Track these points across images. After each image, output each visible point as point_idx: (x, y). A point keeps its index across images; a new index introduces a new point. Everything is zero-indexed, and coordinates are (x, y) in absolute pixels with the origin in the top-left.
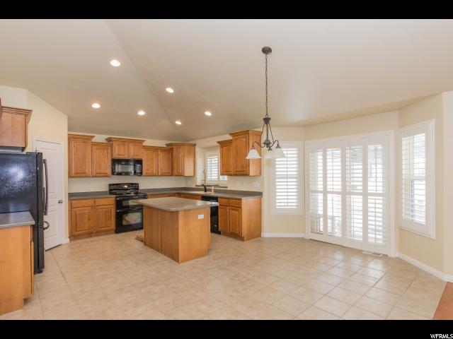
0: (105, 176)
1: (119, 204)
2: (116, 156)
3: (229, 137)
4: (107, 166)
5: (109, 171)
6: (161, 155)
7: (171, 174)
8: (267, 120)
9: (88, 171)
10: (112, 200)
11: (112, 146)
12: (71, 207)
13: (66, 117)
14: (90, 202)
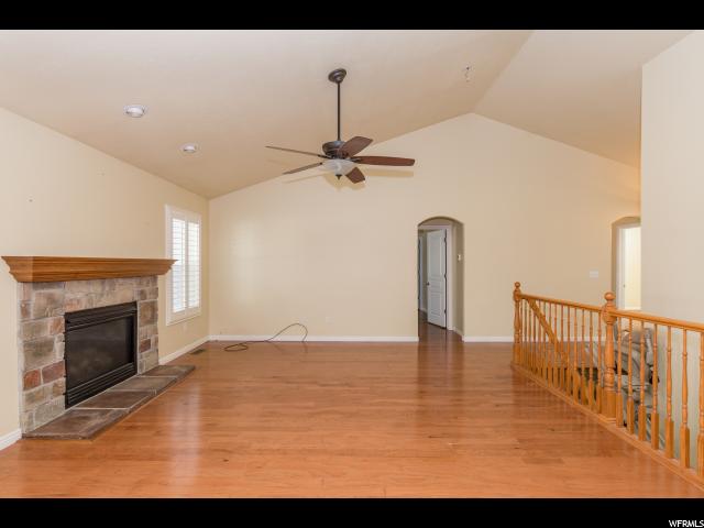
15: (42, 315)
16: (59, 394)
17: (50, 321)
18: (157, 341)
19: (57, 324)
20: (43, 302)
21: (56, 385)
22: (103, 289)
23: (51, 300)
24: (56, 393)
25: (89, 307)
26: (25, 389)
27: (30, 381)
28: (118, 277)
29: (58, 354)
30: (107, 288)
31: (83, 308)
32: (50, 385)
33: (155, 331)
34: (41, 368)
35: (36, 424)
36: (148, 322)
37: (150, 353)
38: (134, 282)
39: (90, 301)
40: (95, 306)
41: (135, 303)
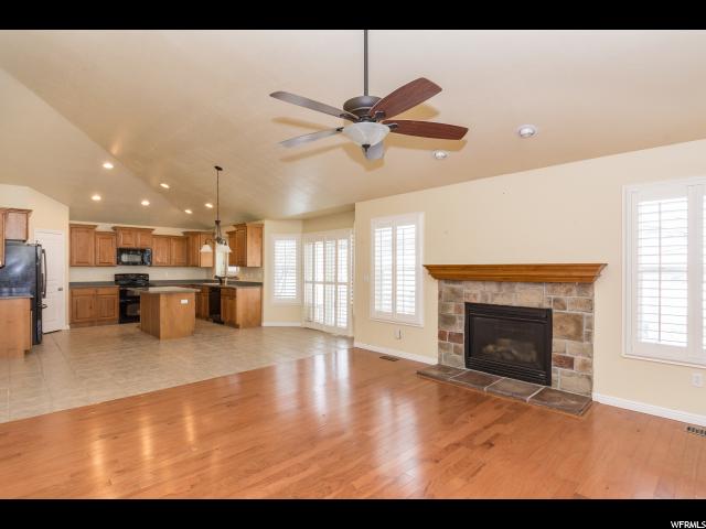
0: (109, 265)
1: (123, 294)
2: (121, 245)
3: (234, 229)
4: (112, 256)
5: (114, 261)
6: (174, 244)
7: (187, 265)
8: (217, 222)
9: (91, 260)
10: (115, 290)
11: (116, 235)
12: (72, 295)
13: (67, 208)
14: (92, 291)
15: (448, 299)
16: (459, 354)
17: (453, 304)
18: (587, 366)
19: (459, 309)
20: (449, 292)
21: (457, 347)
22: (499, 290)
23: (453, 291)
24: (456, 351)
25: (484, 302)
26: (439, 338)
27: (442, 336)
29: (458, 328)
31: (479, 302)
32: (453, 344)
33: (586, 352)
34: (448, 332)
35: (444, 363)
36: (569, 337)
37: (572, 375)
38: (544, 288)
39: (485, 297)
40: (489, 302)
41: (549, 311)
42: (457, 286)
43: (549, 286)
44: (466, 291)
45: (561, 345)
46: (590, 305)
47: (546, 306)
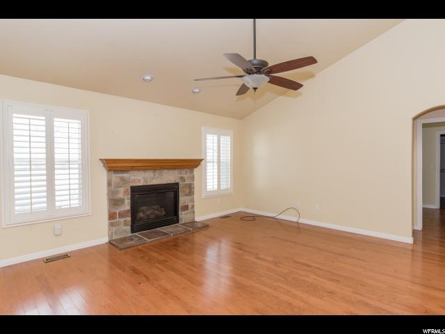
15: (118, 186)
16: (127, 225)
17: (122, 190)
18: (193, 206)
19: (126, 192)
20: (119, 180)
21: (125, 221)
22: (155, 175)
23: (122, 179)
24: (125, 224)
25: (145, 184)
26: (109, 219)
27: (112, 216)
28: (164, 169)
29: (127, 206)
30: (157, 175)
31: (142, 184)
32: (123, 220)
33: (193, 201)
34: (118, 211)
35: (115, 237)
36: (187, 195)
37: (188, 213)
38: (176, 172)
39: (146, 181)
40: (148, 184)
41: (178, 184)
42: (125, 175)
43: (179, 171)
44: (133, 178)
45: (183, 200)
46: (193, 178)
47: (177, 181)
